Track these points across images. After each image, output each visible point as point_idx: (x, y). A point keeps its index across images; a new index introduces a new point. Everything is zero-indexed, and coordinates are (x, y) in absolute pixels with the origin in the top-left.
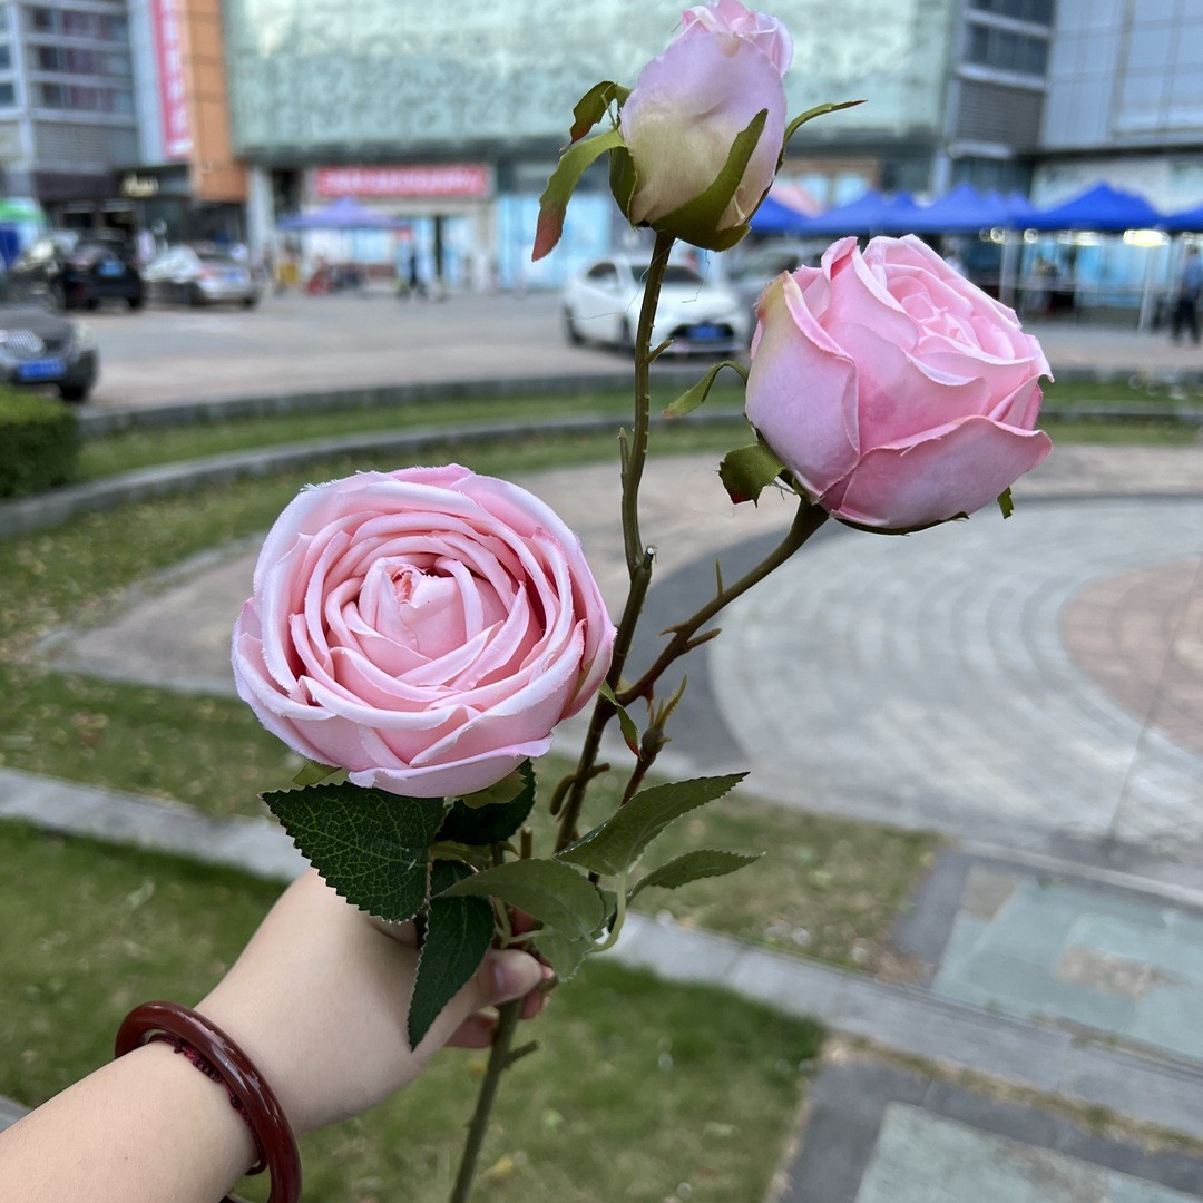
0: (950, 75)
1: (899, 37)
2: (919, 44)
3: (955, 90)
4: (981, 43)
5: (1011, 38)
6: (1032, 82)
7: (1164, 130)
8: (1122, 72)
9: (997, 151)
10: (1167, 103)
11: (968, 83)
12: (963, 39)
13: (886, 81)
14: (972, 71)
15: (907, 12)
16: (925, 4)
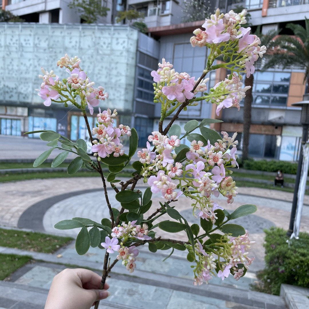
0: (134, 100)
1: (123, 92)
2: (127, 93)
3: (135, 103)
4: (141, 94)
5: (145, 93)
6: (151, 103)
9: (145, 116)
11: (137, 102)
12: (136, 93)
13: (120, 100)
14: (138, 100)
15: (124, 86)
16: (128, 85)
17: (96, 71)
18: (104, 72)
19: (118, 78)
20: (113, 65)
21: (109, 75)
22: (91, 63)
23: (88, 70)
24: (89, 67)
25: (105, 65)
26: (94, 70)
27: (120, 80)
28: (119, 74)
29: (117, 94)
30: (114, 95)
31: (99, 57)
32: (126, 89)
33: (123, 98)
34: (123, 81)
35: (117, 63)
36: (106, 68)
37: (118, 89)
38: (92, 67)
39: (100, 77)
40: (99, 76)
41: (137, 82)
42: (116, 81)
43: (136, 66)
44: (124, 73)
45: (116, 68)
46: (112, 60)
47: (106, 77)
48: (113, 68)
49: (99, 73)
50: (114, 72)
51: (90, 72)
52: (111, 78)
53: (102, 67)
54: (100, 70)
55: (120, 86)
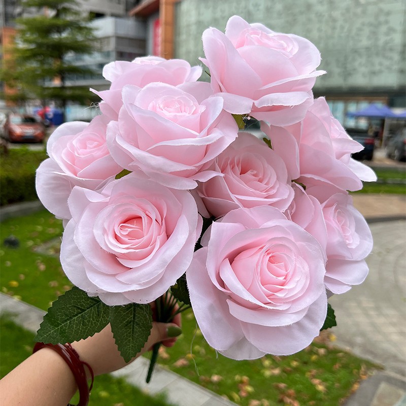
1: (396, 57)
2: (403, 59)
13: (391, 71)
15: (399, 48)
17: (354, 32)
18: (367, 31)
19: (388, 38)
20: (382, 18)
21: (374, 34)
25: (368, 20)
27: (392, 40)
28: (391, 30)
29: (387, 63)
31: (359, 10)
32: (403, 53)
33: (396, 67)
34: (398, 40)
35: (388, 14)
36: (370, 25)
37: (388, 54)
38: (347, 26)
39: (360, 40)
42: (386, 43)
44: (399, 28)
45: (387, 22)
46: (381, 10)
47: (369, 38)
48: (380, 24)
49: (357, 35)
50: (384, 29)
52: (377, 40)
53: (363, 24)
54: (360, 30)
55: (391, 50)
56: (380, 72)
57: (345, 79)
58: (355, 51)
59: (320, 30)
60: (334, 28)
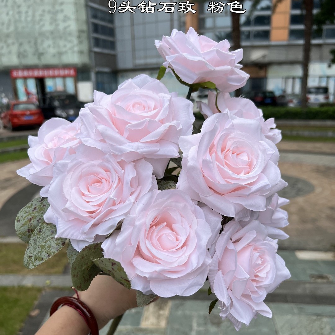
0: (90, 51)
1: (75, 41)
2: (81, 42)
3: (93, 55)
4: (97, 42)
5: (104, 41)
6: (112, 52)
7: (146, 64)
8: (134, 50)
9: (106, 70)
10: (146, 57)
11: (96, 53)
12: (92, 41)
13: (73, 52)
14: (97, 50)
15: (76, 34)
16: (81, 32)
17: (37, 18)
18: (47, 17)
19: (66, 24)
20: (57, 7)
21: (54, 20)
22: (29, 7)
23: (27, 17)
24: (27, 12)
25: (47, 8)
26: (34, 16)
27: (69, 26)
28: (66, 18)
29: (69, 45)
30: (65, 46)
32: (79, 37)
33: (76, 49)
34: (73, 26)
35: (62, 4)
36: (49, 12)
37: (69, 38)
38: (30, 13)
39: (43, 25)
40: (42, 23)
41: (91, 28)
42: (65, 28)
43: (87, 6)
44: (73, 17)
45: (62, 11)
47: (51, 24)
48: (57, 12)
49: (41, 20)
50: (60, 16)
51: (29, 19)
52: (57, 25)
53: (44, 11)
54: (42, 15)
55: (70, 34)
56: (66, 52)
57: (39, 58)
58: (42, 34)
59: (8, 14)
60: (19, 13)
